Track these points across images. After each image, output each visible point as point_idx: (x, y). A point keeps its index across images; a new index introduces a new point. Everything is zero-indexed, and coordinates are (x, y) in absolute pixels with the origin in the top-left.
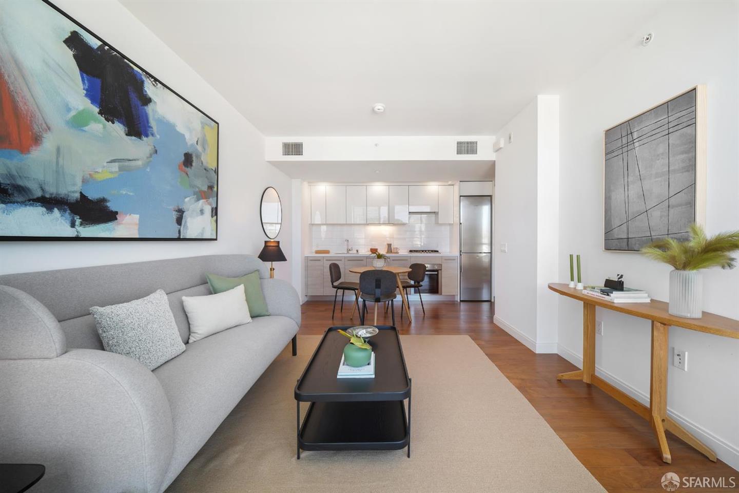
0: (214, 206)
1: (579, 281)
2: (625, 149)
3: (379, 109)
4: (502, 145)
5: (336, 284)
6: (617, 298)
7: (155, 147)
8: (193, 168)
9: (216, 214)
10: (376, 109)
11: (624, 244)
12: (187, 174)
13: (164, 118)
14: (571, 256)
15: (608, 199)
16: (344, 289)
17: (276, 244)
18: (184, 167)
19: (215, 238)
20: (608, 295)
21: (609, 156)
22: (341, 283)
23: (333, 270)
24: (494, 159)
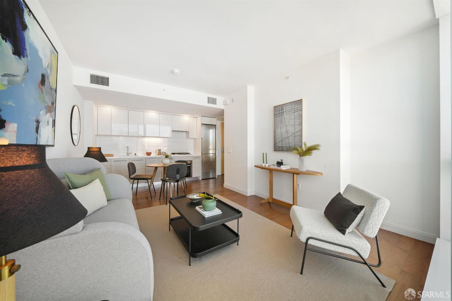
0: (54, 119)
1: (267, 163)
2: (281, 115)
3: (176, 72)
4: (228, 103)
5: (132, 176)
6: (283, 168)
7: (27, 67)
8: (45, 86)
9: (55, 126)
10: (175, 71)
11: (281, 149)
12: (42, 91)
13: (33, 43)
14: (263, 153)
15: (275, 132)
16: (138, 179)
17: (98, 150)
18: (41, 85)
19: (53, 145)
20: (280, 167)
21: (275, 116)
22: (136, 176)
23: (130, 167)
24: (223, 108)
